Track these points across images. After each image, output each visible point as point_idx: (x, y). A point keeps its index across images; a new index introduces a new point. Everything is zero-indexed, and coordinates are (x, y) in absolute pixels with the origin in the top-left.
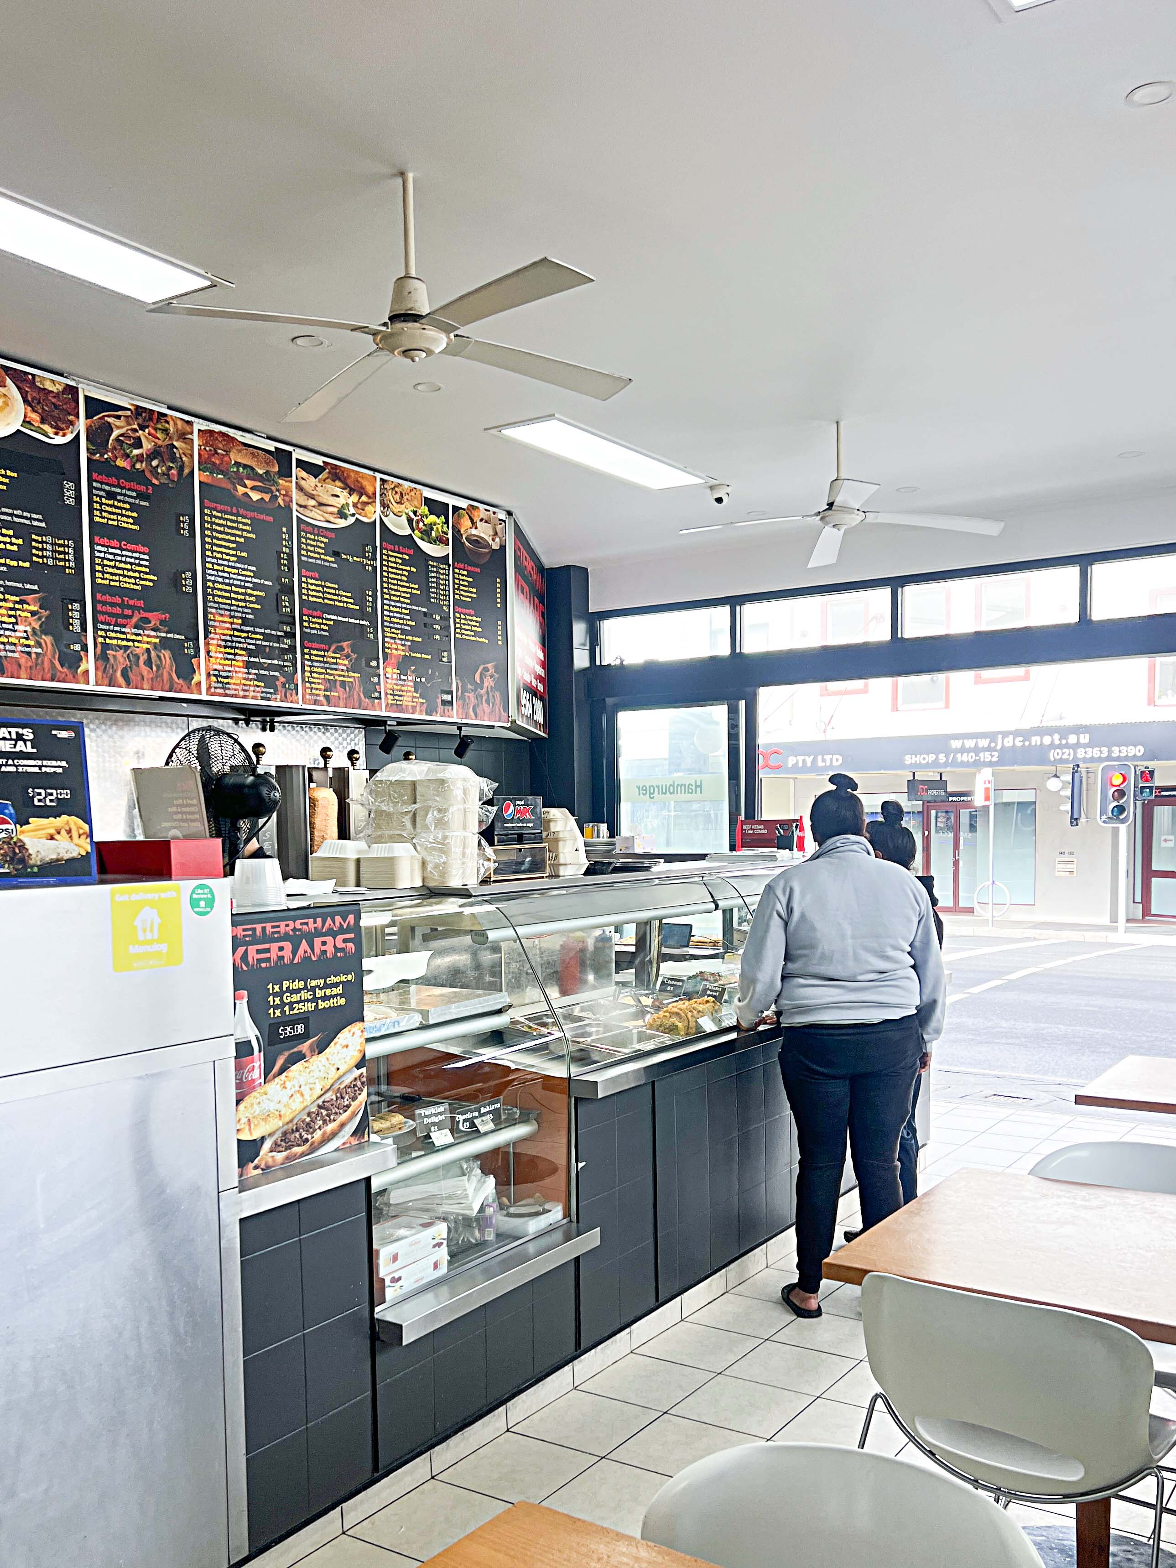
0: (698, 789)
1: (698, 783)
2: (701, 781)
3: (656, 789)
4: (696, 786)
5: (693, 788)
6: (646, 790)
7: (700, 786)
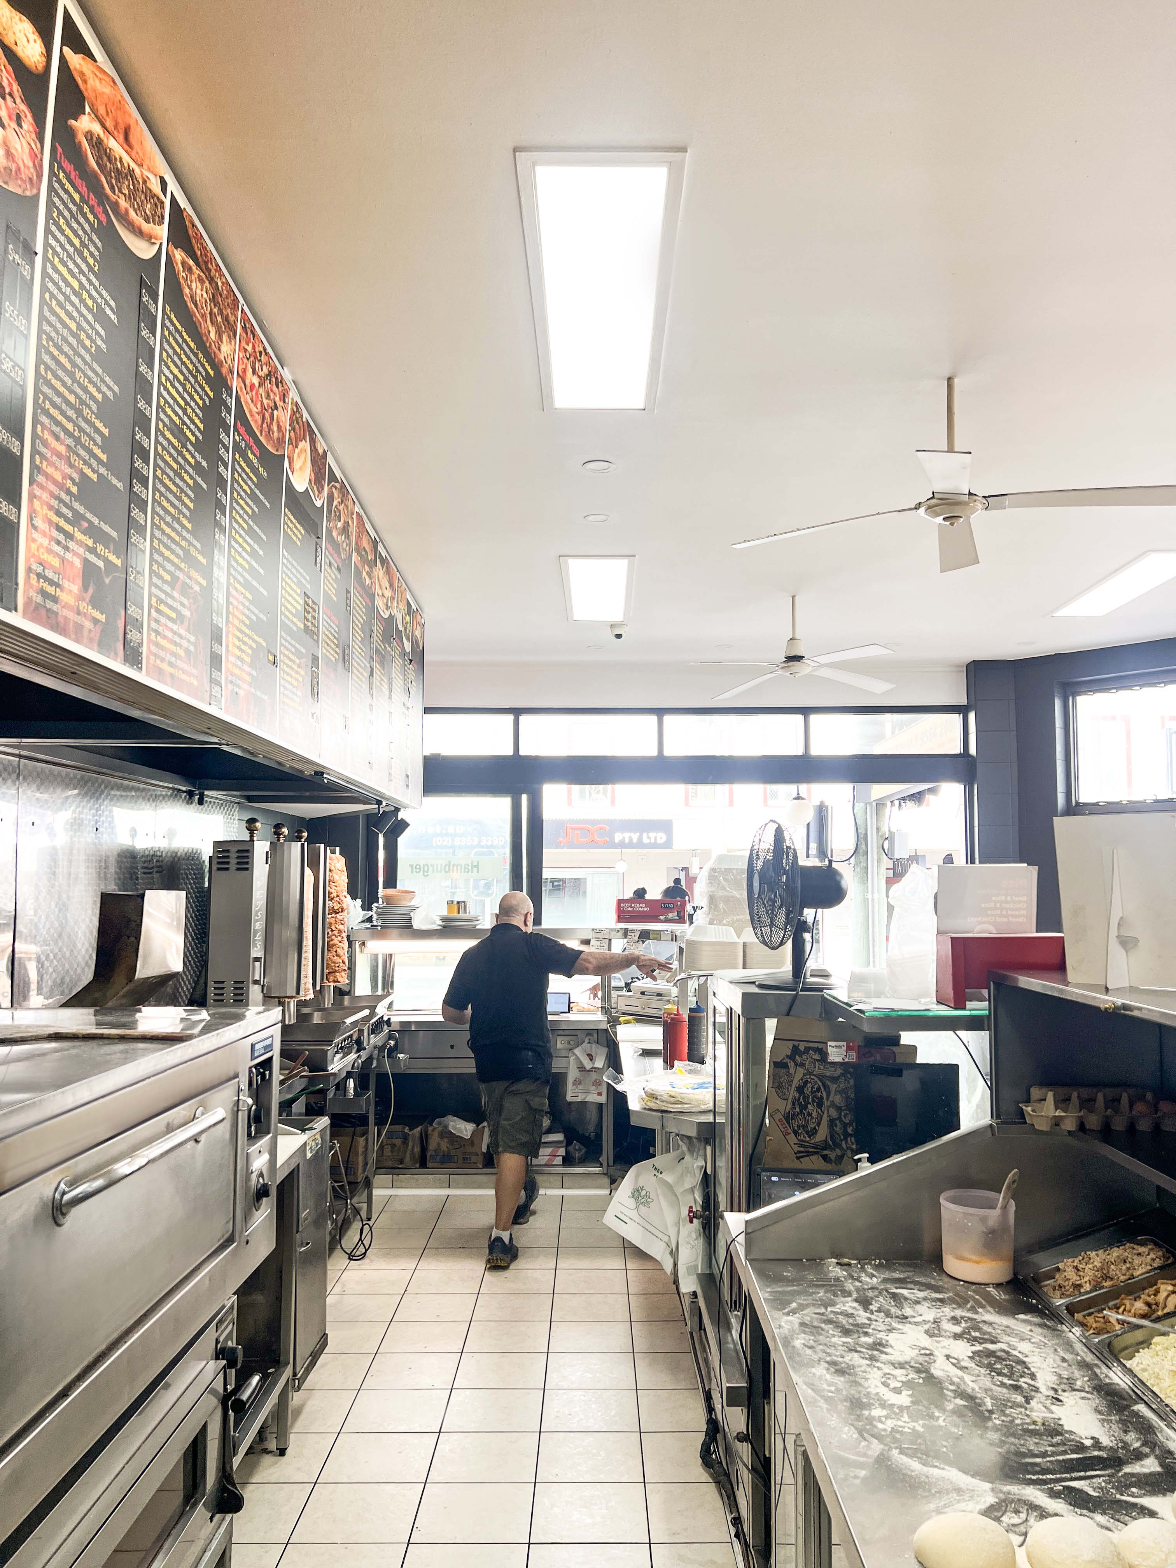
0: (475, 869)
1: (475, 864)
2: (478, 862)
3: (431, 868)
4: (473, 866)
5: (470, 868)
6: (420, 868)
7: (477, 867)
